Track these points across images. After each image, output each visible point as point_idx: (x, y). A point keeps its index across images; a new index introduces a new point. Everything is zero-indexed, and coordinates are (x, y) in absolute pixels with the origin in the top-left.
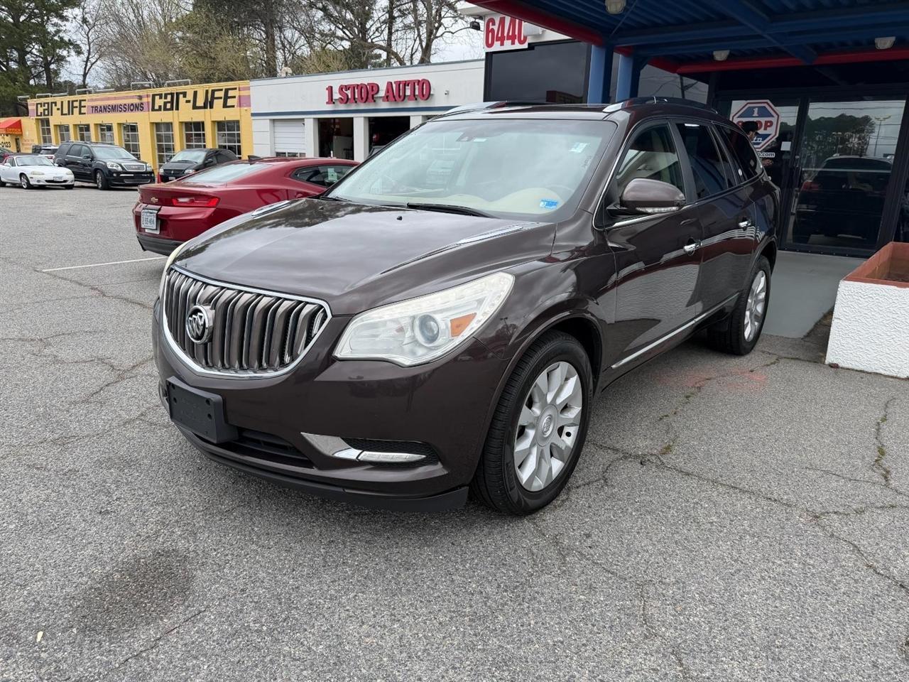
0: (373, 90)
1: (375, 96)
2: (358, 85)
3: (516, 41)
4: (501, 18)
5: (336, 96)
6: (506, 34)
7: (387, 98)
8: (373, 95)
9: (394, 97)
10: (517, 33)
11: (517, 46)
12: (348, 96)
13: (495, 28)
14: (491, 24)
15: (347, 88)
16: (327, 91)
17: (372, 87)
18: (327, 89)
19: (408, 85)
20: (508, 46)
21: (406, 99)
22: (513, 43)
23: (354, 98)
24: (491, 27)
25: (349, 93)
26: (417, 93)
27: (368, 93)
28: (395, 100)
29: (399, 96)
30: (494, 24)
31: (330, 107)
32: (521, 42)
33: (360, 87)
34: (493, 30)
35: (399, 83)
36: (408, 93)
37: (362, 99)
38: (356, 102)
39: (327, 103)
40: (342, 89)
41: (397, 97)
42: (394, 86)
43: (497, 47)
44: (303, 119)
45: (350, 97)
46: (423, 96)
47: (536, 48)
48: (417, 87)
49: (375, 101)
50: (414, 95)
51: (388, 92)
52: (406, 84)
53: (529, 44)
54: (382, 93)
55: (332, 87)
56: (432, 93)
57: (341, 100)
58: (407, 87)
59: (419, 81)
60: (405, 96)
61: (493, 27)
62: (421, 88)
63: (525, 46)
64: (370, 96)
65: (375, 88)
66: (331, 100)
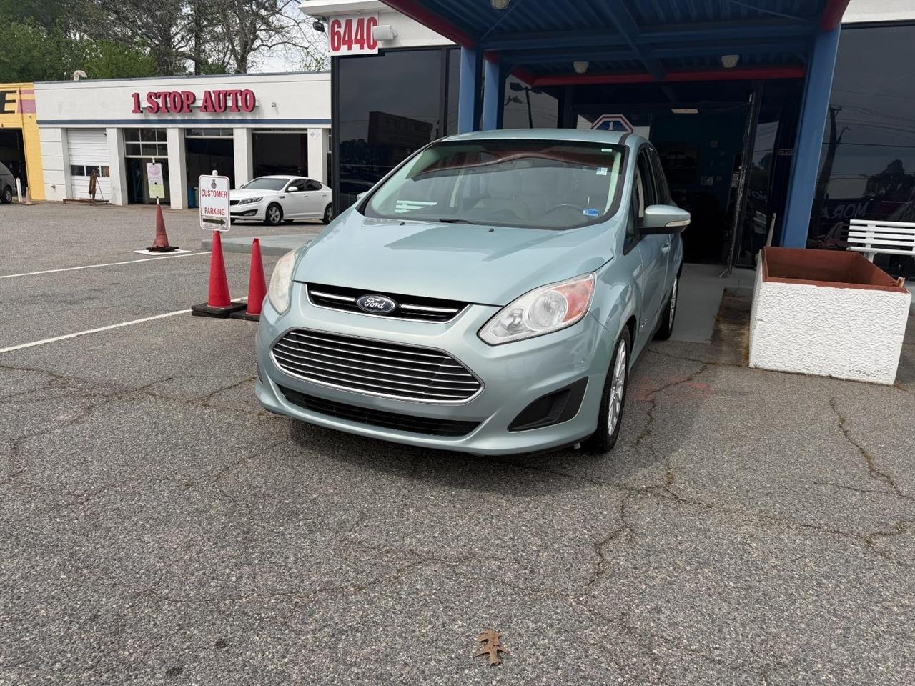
0: (188, 100)
1: (191, 106)
2: (170, 93)
3: (365, 46)
4: (347, 21)
5: (144, 104)
6: (353, 38)
7: (205, 108)
8: (188, 105)
9: (214, 107)
10: (365, 37)
11: (366, 51)
12: (158, 104)
13: (342, 30)
14: (336, 26)
15: (157, 95)
16: (133, 99)
17: (188, 96)
18: (132, 96)
19: (229, 96)
20: (356, 50)
21: (228, 110)
22: (362, 48)
23: (167, 108)
24: (336, 29)
25: (159, 101)
26: (240, 104)
27: (184, 102)
28: (215, 111)
29: (220, 107)
30: (339, 26)
31: (138, 116)
32: (371, 47)
33: (174, 95)
34: (338, 32)
35: (218, 93)
36: (230, 103)
37: (176, 108)
38: (169, 112)
39: (133, 112)
40: (151, 97)
41: (217, 108)
42: (213, 95)
43: (344, 51)
44: (104, 129)
45: (161, 106)
46: (247, 107)
47: (386, 54)
48: (239, 98)
49: (191, 111)
50: (237, 106)
51: (206, 102)
52: (227, 94)
53: (379, 49)
54: (200, 103)
55: (138, 94)
56: (257, 104)
57: (150, 109)
58: (228, 98)
59: (241, 91)
60: (226, 107)
61: (339, 29)
62: (244, 98)
63: (375, 51)
64: (185, 106)
65: (190, 97)
66: (138, 108)
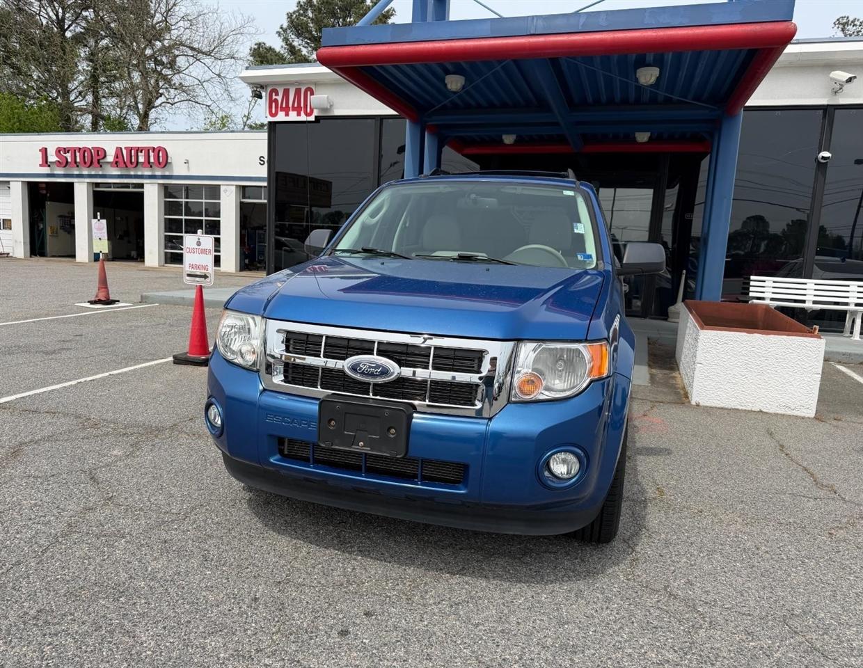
0: (98, 155)
1: (101, 161)
2: (80, 149)
3: (302, 113)
4: (285, 90)
5: (52, 158)
6: (290, 105)
7: (116, 164)
8: (99, 160)
9: (125, 163)
10: (302, 105)
11: (303, 118)
12: (67, 159)
13: (279, 98)
14: (274, 94)
15: (66, 150)
16: (40, 153)
17: (98, 151)
18: (40, 150)
19: (141, 152)
20: (293, 116)
21: (139, 165)
22: (299, 114)
23: (76, 162)
24: (274, 97)
25: (68, 156)
26: (152, 160)
27: (95, 158)
28: (127, 167)
29: (131, 163)
30: (277, 94)
31: (46, 170)
32: (307, 115)
33: (83, 151)
34: (276, 101)
35: (130, 150)
36: (141, 159)
37: (85, 163)
38: (78, 166)
39: (40, 165)
40: (59, 151)
41: (128, 164)
42: (124, 152)
43: (281, 117)
44: (9, 182)
45: (69, 160)
46: (159, 163)
47: (321, 121)
48: (151, 154)
49: (101, 166)
50: (149, 162)
51: (117, 157)
52: (138, 150)
53: (316, 117)
54: (110, 158)
55: (46, 149)
56: (169, 161)
57: (59, 163)
58: (139, 154)
59: (154, 148)
60: (137, 163)
61: (276, 97)
62: (157, 154)
63: (312, 118)
64: (95, 161)
65: (100, 153)
66: (45, 162)
